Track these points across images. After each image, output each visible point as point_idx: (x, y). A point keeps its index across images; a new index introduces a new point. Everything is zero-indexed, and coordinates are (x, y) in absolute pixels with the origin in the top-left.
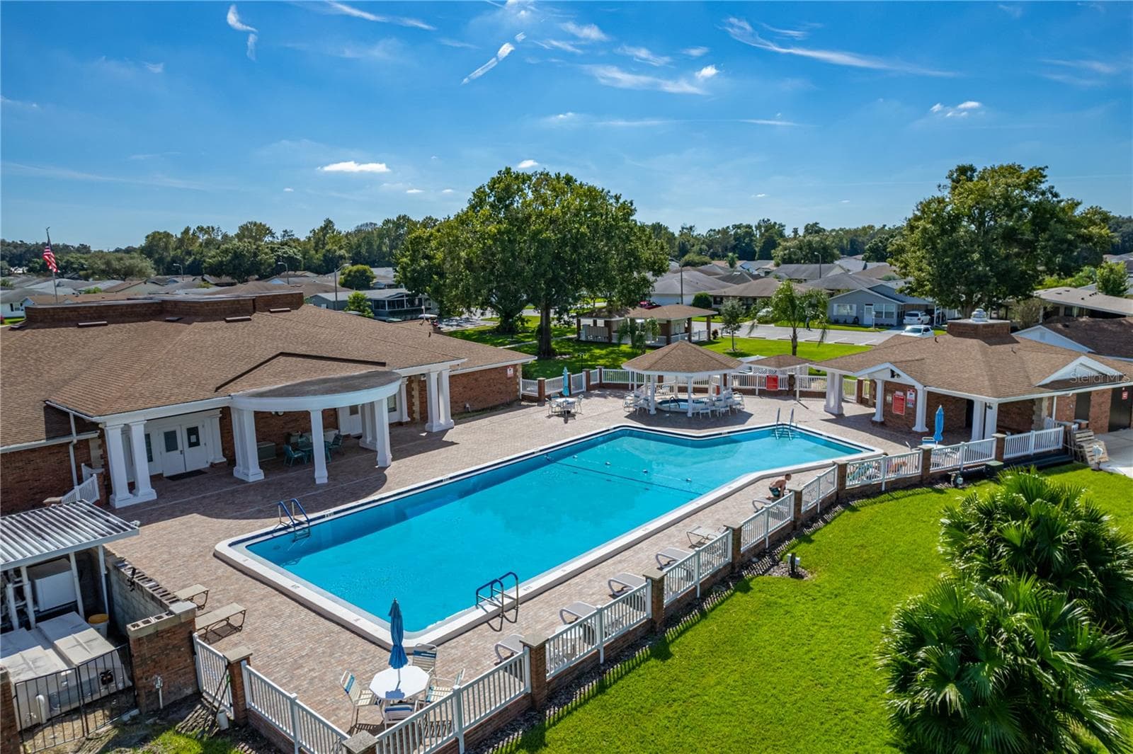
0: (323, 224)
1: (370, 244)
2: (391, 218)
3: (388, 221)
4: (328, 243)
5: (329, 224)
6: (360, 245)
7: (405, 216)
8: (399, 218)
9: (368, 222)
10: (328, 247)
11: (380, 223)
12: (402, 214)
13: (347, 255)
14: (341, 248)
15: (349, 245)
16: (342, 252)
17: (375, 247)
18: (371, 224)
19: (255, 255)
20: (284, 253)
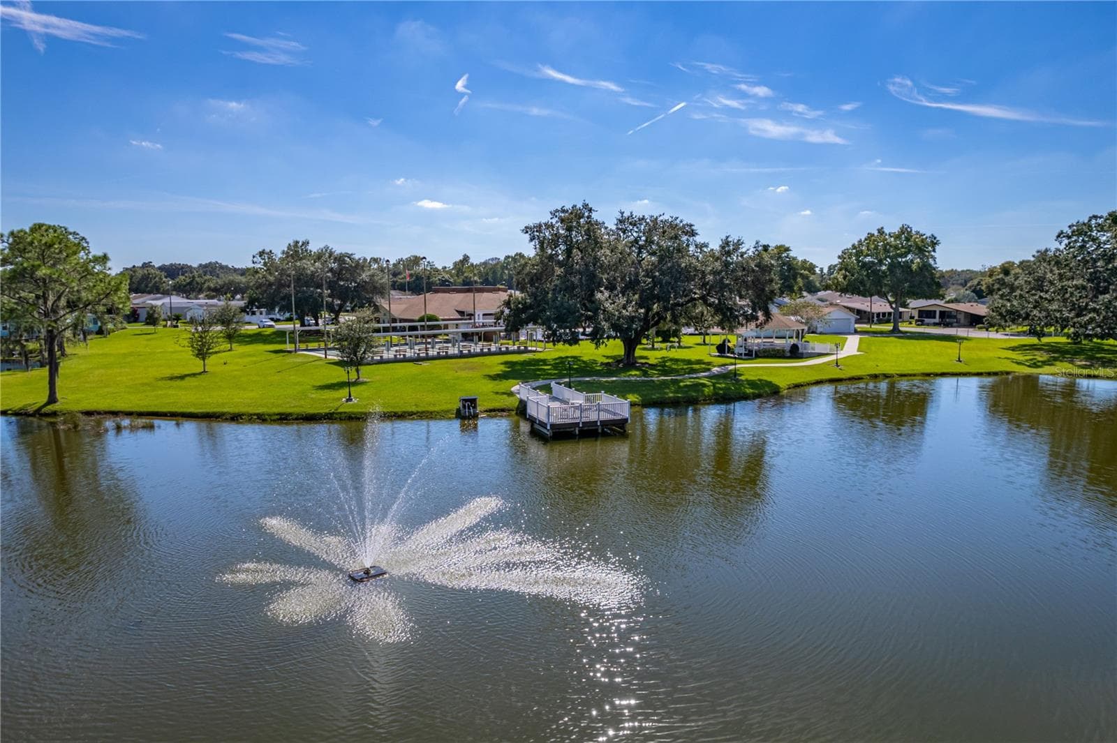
0: (461, 258)
1: (494, 272)
2: (510, 254)
3: (508, 257)
4: (465, 272)
5: (466, 258)
6: (487, 274)
7: (521, 253)
8: (517, 255)
9: (494, 257)
10: (465, 275)
11: (502, 258)
12: (519, 252)
13: (479, 280)
14: (475, 275)
15: (480, 273)
16: (476, 278)
17: (499, 276)
18: (496, 258)
19: (429, 278)
20: (443, 277)
